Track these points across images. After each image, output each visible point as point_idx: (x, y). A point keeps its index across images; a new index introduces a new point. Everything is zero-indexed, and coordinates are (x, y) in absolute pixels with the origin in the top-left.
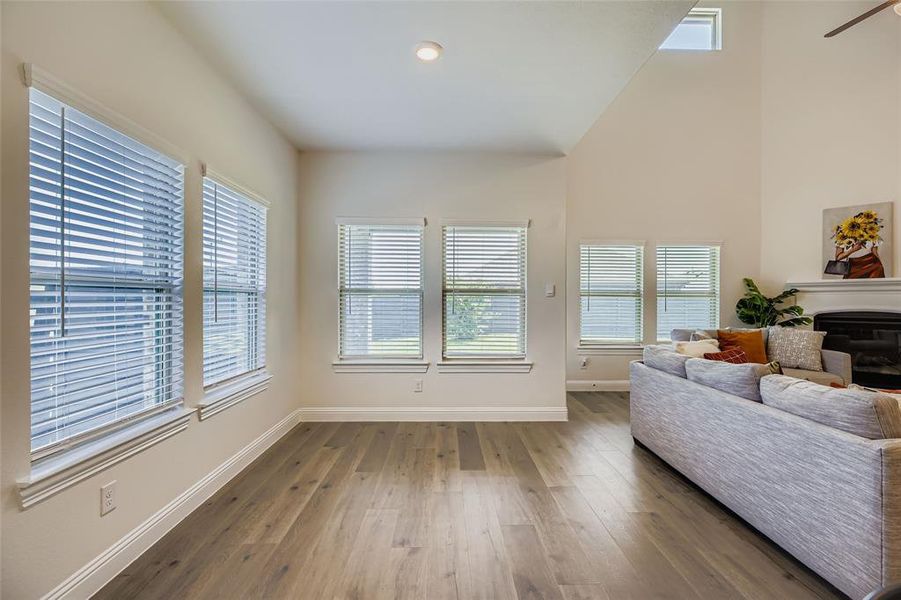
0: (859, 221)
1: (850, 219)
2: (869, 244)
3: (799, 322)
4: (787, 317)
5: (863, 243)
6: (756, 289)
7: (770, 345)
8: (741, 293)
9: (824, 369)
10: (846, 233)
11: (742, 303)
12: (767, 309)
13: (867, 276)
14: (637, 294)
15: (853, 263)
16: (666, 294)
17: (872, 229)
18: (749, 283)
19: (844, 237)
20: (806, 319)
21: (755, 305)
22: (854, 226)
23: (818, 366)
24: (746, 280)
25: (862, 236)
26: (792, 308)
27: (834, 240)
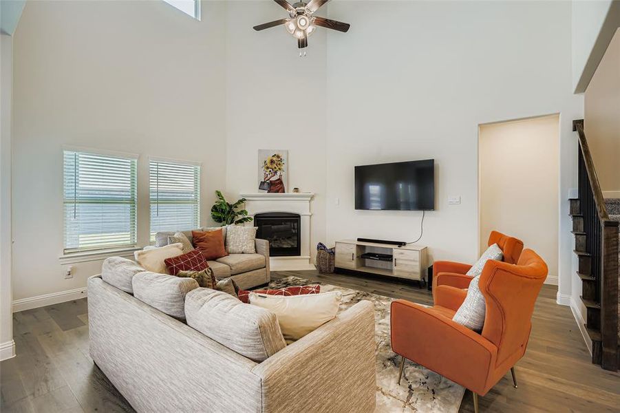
0: (274, 159)
1: (270, 157)
2: (278, 173)
3: (245, 219)
4: (240, 217)
5: (276, 172)
6: (222, 198)
7: (227, 238)
8: (214, 201)
9: (256, 252)
10: (269, 165)
11: (215, 209)
12: (229, 212)
13: (278, 192)
14: (132, 201)
15: (272, 184)
16: (158, 201)
17: (279, 164)
18: (219, 194)
19: (268, 168)
20: (249, 218)
21: (222, 209)
22: (272, 162)
23: (254, 250)
24: (217, 192)
25: (275, 168)
26: (242, 211)
27: (263, 169)
